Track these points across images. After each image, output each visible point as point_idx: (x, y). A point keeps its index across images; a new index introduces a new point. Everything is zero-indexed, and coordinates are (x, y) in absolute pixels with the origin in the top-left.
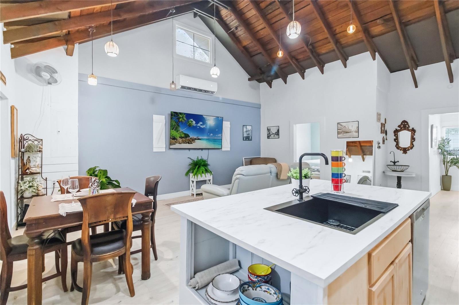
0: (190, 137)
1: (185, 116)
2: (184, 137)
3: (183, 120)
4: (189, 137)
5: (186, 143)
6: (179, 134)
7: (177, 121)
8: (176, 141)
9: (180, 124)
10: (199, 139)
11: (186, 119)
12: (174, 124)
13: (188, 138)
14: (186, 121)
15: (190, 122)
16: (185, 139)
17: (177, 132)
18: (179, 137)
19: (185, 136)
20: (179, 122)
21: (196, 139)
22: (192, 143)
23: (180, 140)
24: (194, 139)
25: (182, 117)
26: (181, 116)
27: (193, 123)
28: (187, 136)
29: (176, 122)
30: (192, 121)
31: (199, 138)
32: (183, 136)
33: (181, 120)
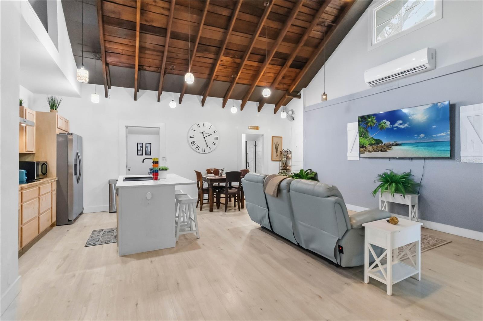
0: (384, 143)
1: (374, 118)
2: (375, 144)
3: (372, 124)
4: (382, 143)
5: (379, 151)
6: (368, 141)
7: (365, 126)
8: (365, 149)
9: (369, 130)
10: (397, 145)
11: (376, 122)
12: (361, 131)
13: (380, 145)
14: (376, 124)
15: (383, 124)
16: (376, 146)
17: (366, 139)
18: (369, 145)
19: (376, 142)
20: (368, 127)
21: (392, 145)
22: (387, 151)
23: (370, 148)
24: (389, 145)
25: (372, 121)
26: (370, 120)
27: (386, 125)
28: (378, 142)
29: (364, 128)
30: (386, 122)
31: (398, 142)
32: (373, 143)
33: (369, 124)
